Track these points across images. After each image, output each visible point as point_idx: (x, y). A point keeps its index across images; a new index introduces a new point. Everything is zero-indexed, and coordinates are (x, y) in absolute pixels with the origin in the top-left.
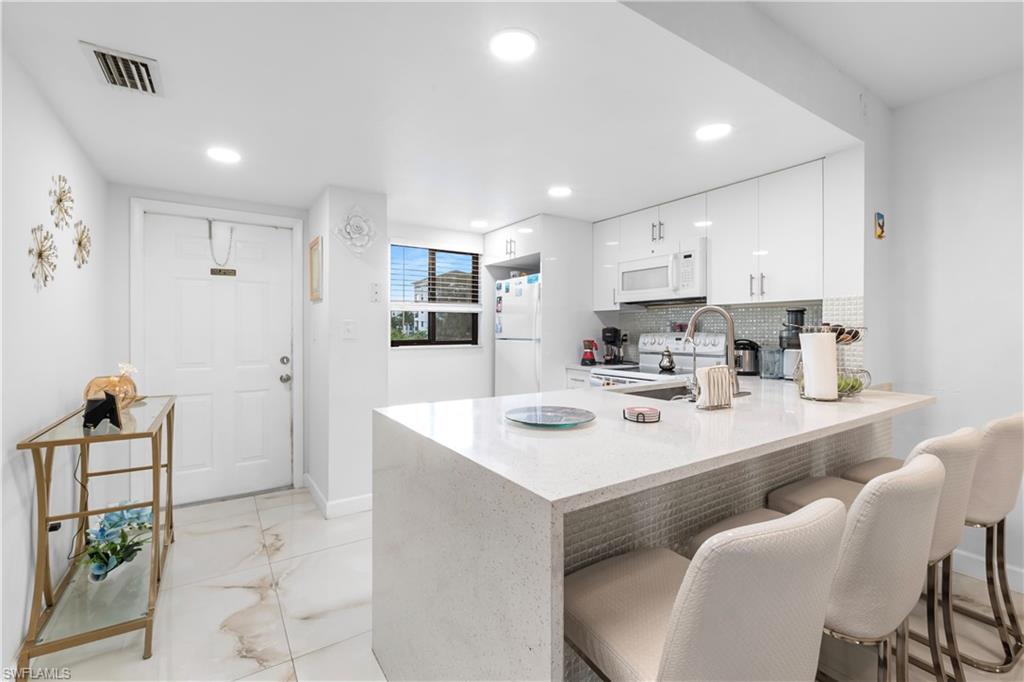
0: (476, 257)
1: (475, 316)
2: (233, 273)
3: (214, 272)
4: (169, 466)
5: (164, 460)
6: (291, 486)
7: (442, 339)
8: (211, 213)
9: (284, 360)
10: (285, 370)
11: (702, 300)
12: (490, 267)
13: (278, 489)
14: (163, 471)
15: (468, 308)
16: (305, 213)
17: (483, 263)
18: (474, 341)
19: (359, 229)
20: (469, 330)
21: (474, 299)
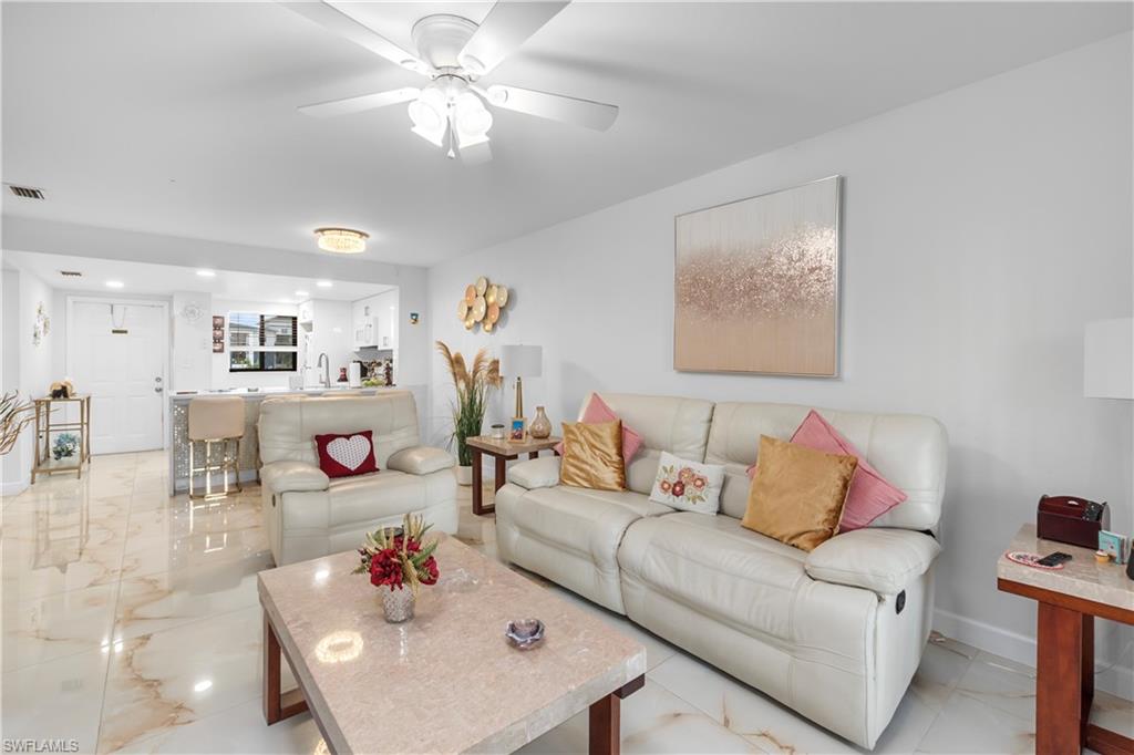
0: (294, 319)
1: (295, 354)
2: (126, 332)
3: (114, 332)
4: (88, 424)
5: (85, 421)
6: (162, 449)
7: (271, 367)
8: (113, 301)
9: (158, 380)
10: (159, 385)
11: (376, 347)
12: (302, 324)
13: (153, 450)
14: (85, 426)
15: (291, 349)
16: (169, 299)
17: (299, 322)
18: (294, 369)
19: (192, 312)
20: (290, 363)
21: (295, 343)
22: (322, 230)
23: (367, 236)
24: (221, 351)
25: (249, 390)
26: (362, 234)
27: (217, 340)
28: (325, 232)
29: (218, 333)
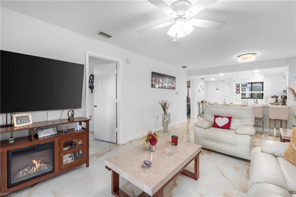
0: (263, 83)
2: (218, 89)
3: (216, 89)
8: (216, 83)
9: (225, 100)
12: (265, 84)
18: (262, 98)
19: (229, 84)
20: (261, 96)
21: (263, 90)
22: (239, 56)
23: (256, 54)
24: (239, 93)
25: (230, 103)
26: (254, 54)
27: (238, 90)
28: (241, 56)
29: (238, 88)
